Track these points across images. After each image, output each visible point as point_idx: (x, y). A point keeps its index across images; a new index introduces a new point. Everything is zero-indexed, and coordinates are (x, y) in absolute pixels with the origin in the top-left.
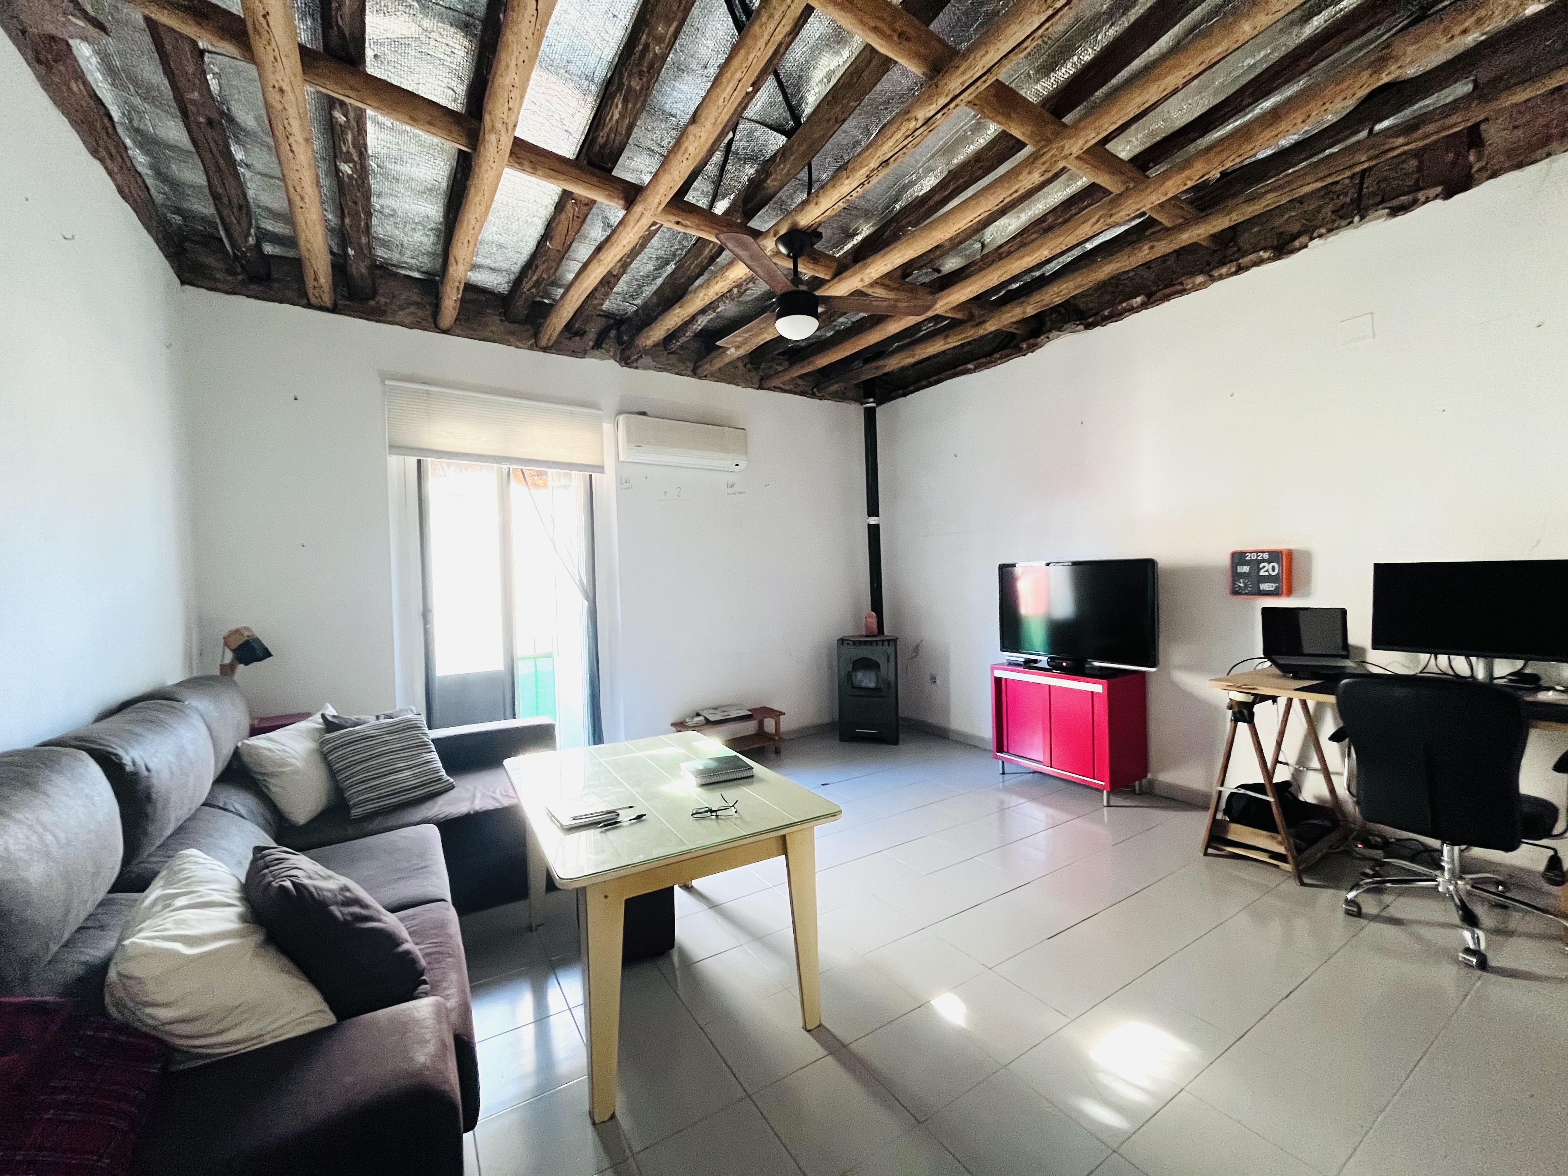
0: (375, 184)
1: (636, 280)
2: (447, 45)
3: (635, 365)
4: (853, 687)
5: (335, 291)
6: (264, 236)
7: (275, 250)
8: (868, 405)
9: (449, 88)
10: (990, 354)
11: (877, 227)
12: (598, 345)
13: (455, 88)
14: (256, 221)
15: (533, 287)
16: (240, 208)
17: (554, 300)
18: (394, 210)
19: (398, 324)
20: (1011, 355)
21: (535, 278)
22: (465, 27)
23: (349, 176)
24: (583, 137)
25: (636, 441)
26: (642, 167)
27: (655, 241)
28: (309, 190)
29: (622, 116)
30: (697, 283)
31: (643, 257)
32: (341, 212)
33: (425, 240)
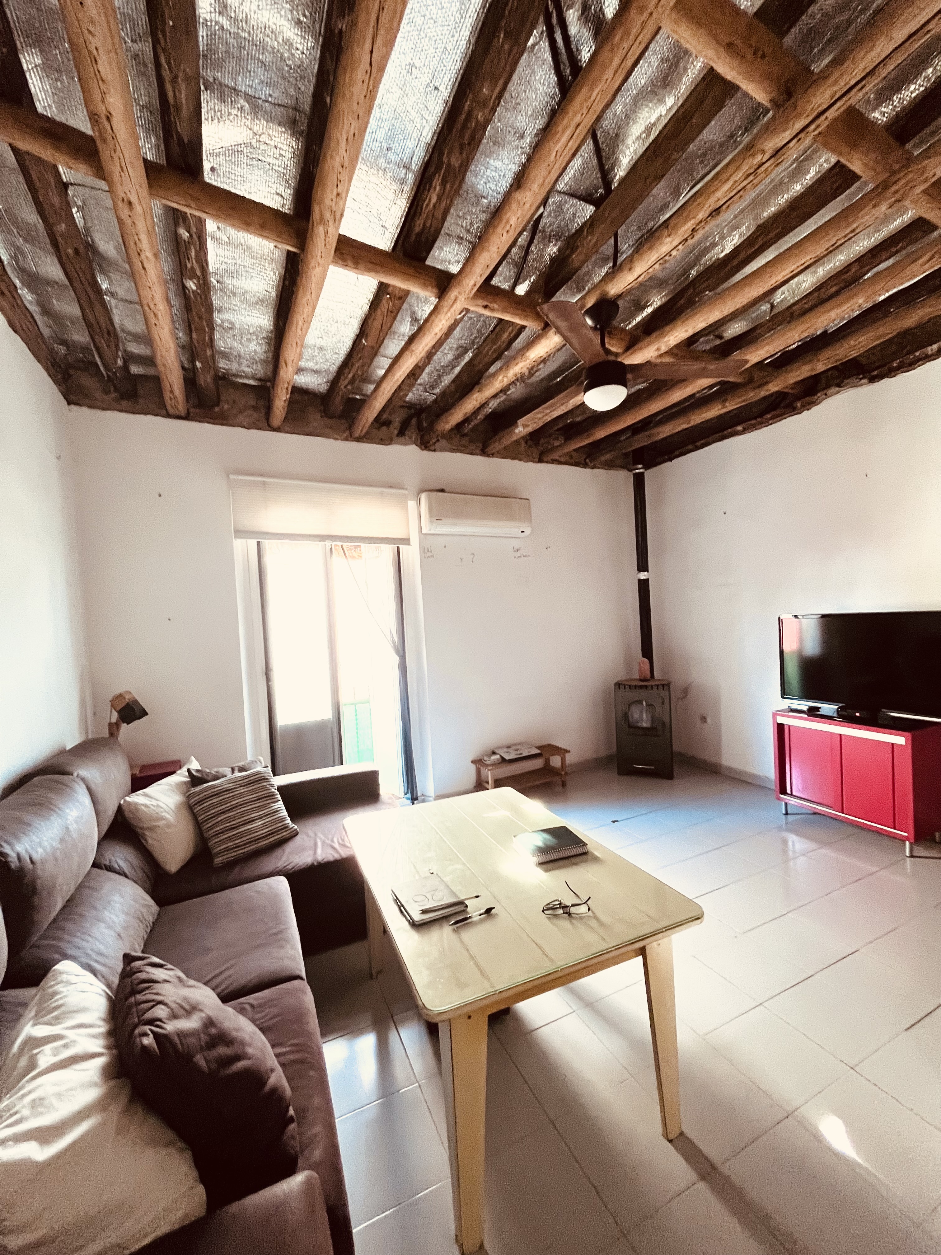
0: (216, 301)
1: (437, 370)
2: (276, 147)
3: (433, 448)
4: (630, 727)
5: (187, 401)
6: (130, 358)
7: (139, 370)
8: (637, 471)
9: (278, 194)
10: (761, 415)
11: (671, 296)
12: (401, 433)
13: (283, 194)
14: (124, 346)
15: (348, 384)
16: (109, 333)
17: (364, 395)
18: (231, 323)
19: (238, 426)
20: (784, 414)
21: (350, 376)
22: (292, 125)
23: (193, 291)
24: (398, 231)
25: (437, 515)
26: (450, 256)
27: (457, 332)
28: (161, 307)
29: (439, 198)
30: (492, 369)
31: (446, 347)
32: (189, 328)
33: (258, 349)
